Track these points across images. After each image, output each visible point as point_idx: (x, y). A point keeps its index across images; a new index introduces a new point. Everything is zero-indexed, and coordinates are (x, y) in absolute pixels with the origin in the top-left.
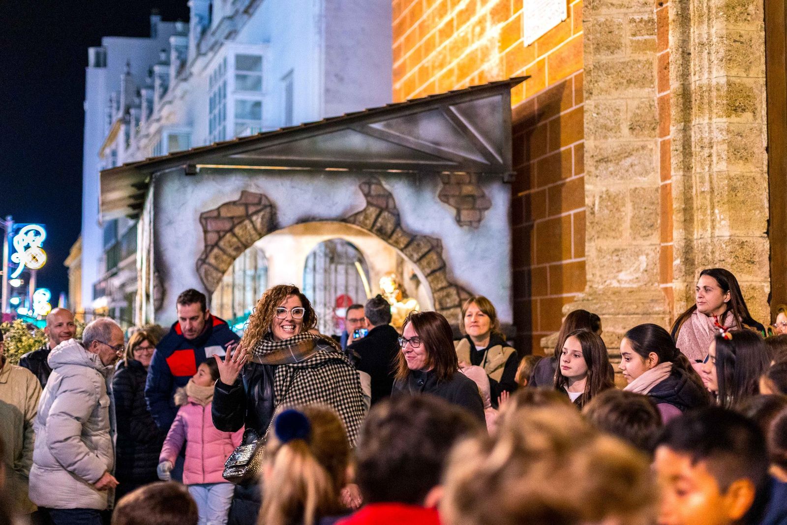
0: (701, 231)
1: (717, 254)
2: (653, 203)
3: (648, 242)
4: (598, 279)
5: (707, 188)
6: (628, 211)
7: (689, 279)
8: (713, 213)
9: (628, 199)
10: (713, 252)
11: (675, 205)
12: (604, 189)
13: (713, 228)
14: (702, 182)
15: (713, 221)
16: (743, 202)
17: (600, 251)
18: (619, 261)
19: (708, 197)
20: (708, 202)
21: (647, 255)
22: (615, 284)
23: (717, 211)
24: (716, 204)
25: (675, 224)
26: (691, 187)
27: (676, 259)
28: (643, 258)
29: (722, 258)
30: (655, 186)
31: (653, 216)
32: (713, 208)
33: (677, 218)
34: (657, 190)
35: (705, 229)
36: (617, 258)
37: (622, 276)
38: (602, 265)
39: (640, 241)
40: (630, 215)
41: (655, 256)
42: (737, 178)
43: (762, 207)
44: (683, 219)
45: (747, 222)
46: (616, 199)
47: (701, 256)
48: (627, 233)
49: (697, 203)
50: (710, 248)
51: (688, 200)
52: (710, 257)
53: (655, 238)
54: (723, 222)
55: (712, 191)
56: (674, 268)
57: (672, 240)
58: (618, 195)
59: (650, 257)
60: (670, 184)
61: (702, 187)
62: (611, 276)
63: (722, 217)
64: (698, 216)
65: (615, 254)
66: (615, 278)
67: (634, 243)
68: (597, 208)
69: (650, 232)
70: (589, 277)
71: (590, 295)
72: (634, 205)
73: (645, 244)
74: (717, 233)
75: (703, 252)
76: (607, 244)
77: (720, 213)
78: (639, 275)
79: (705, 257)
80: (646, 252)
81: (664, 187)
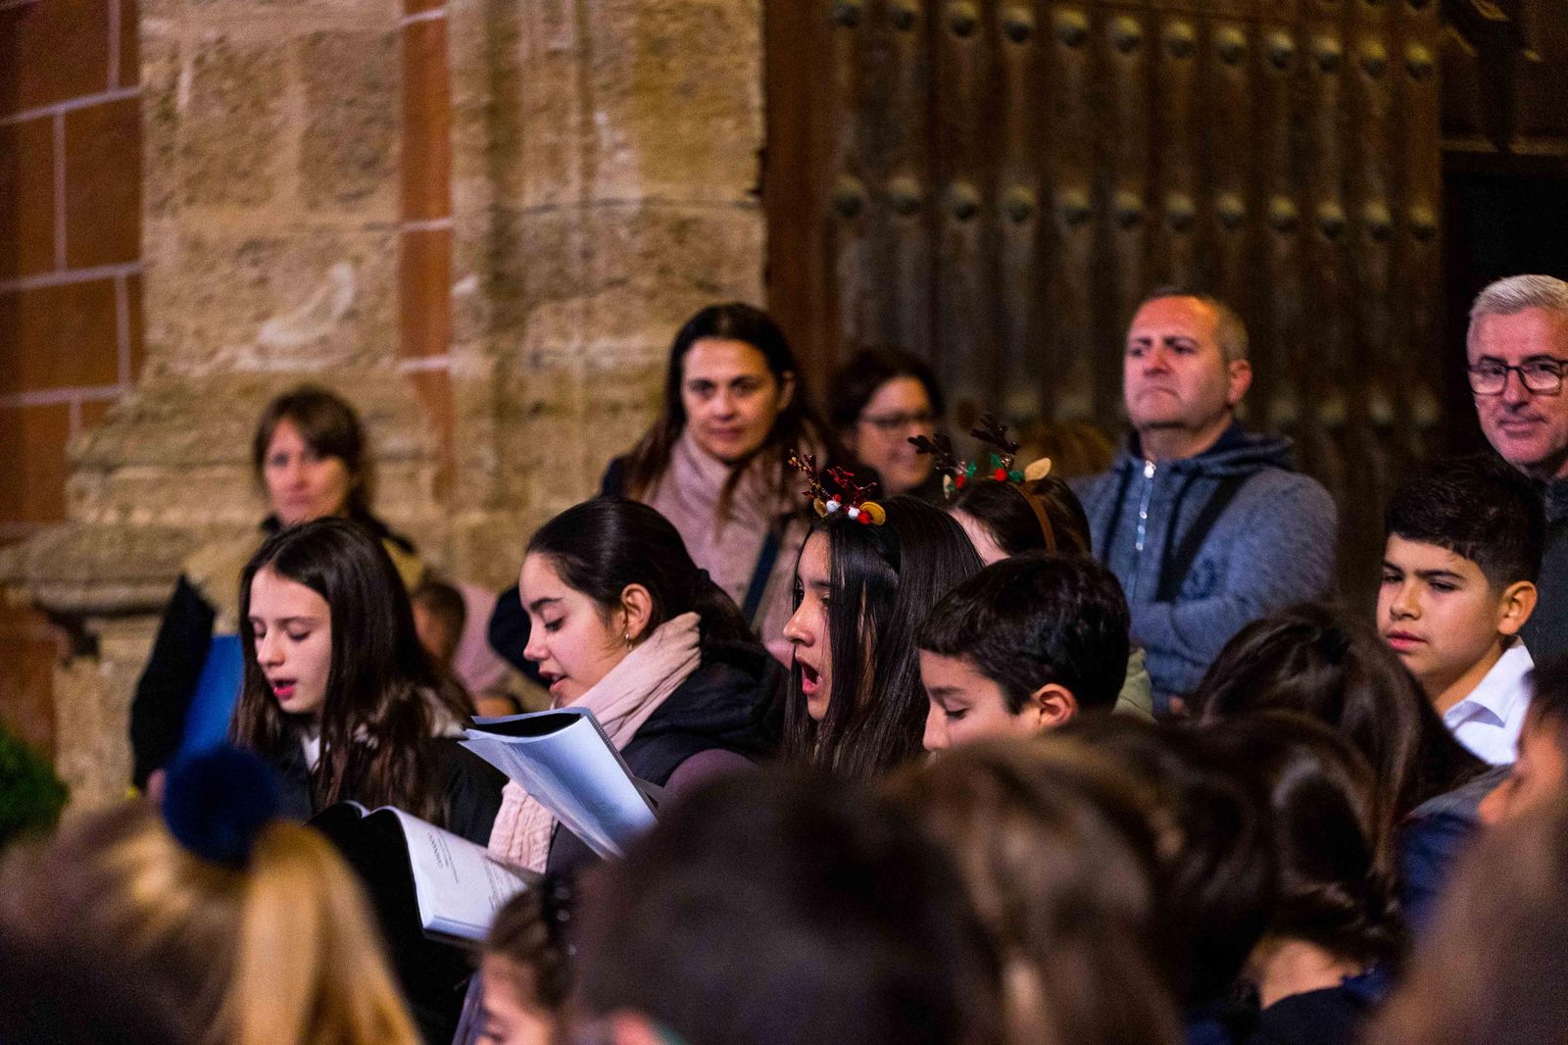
0: (548, 186)
1: (600, 262)
2: (373, 87)
3: (359, 219)
4: (188, 343)
5: (566, 39)
6: (293, 111)
7: (505, 343)
8: (587, 126)
9: (291, 71)
10: (587, 255)
11: (461, 95)
12: (211, 34)
13: (589, 172)
14: (554, 20)
15: (589, 150)
16: (687, 90)
17: (195, 245)
18: (262, 282)
19: (572, 69)
20: (571, 88)
21: (357, 261)
22: (247, 361)
23: (601, 118)
24: (599, 95)
25: (460, 161)
26: (512, 36)
27: (461, 277)
28: (342, 272)
29: (619, 272)
30: (385, 29)
31: (376, 129)
32: (588, 107)
33: (465, 138)
34: (389, 41)
35: (561, 178)
36: (251, 273)
37: (275, 332)
38: (205, 293)
39: (333, 216)
40: (298, 125)
41: (383, 263)
42: (668, 11)
43: (743, 108)
44: (483, 142)
45: (697, 154)
46: (252, 72)
47: (547, 267)
48: (288, 188)
49: (535, 88)
50: (577, 240)
51: (501, 78)
52: (576, 270)
53: (385, 205)
54: (623, 156)
55: (585, 50)
56: (457, 308)
57: (446, 210)
58: (259, 54)
59: (366, 267)
60: (441, 24)
61: (550, 34)
62: (234, 332)
63: (620, 136)
64: (538, 135)
65: (248, 257)
66: (247, 338)
67: (315, 219)
68: (184, 98)
69: (364, 183)
70: (155, 335)
71: (165, 397)
72: (310, 91)
73: (349, 224)
74: (602, 190)
75: (555, 253)
76: (217, 223)
77: (615, 124)
78: (326, 328)
79: (560, 271)
80: (354, 250)
81: (416, 32)
